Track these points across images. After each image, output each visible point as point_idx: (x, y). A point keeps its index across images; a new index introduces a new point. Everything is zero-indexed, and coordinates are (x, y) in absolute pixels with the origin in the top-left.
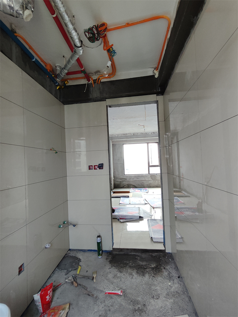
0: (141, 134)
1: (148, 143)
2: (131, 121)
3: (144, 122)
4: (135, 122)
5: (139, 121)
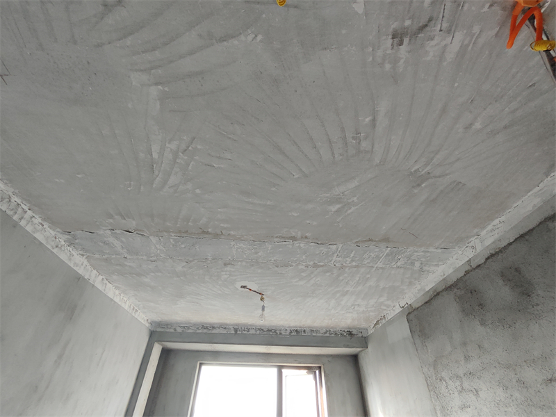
0: (258, 332)
1: (280, 368)
2: (210, 258)
3: (259, 271)
4: (225, 265)
5: (239, 263)
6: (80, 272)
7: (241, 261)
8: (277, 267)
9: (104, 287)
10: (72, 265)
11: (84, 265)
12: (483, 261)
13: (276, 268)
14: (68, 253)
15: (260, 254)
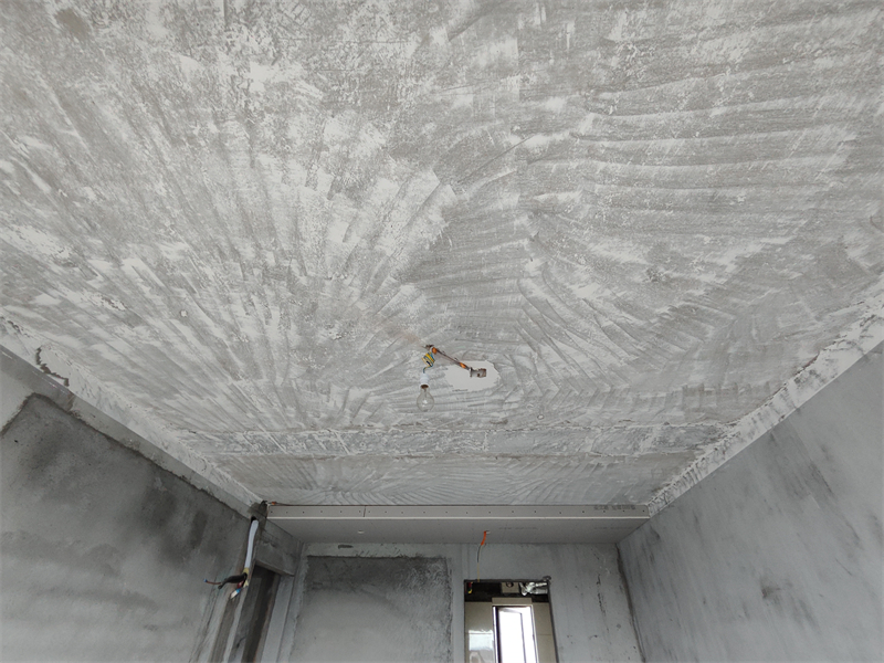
2: (526, 430)
3: (447, 414)
4: (505, 422)
5: (481, 426)
6: (763, 431)
7: (479, 429)
8: (418, 424)
9: (816, 382)
10: (749, 442)
11: (757, 418)
12: (199, 487)
13: (419, 420)
14: (735, 439)
15: (450, 440)
